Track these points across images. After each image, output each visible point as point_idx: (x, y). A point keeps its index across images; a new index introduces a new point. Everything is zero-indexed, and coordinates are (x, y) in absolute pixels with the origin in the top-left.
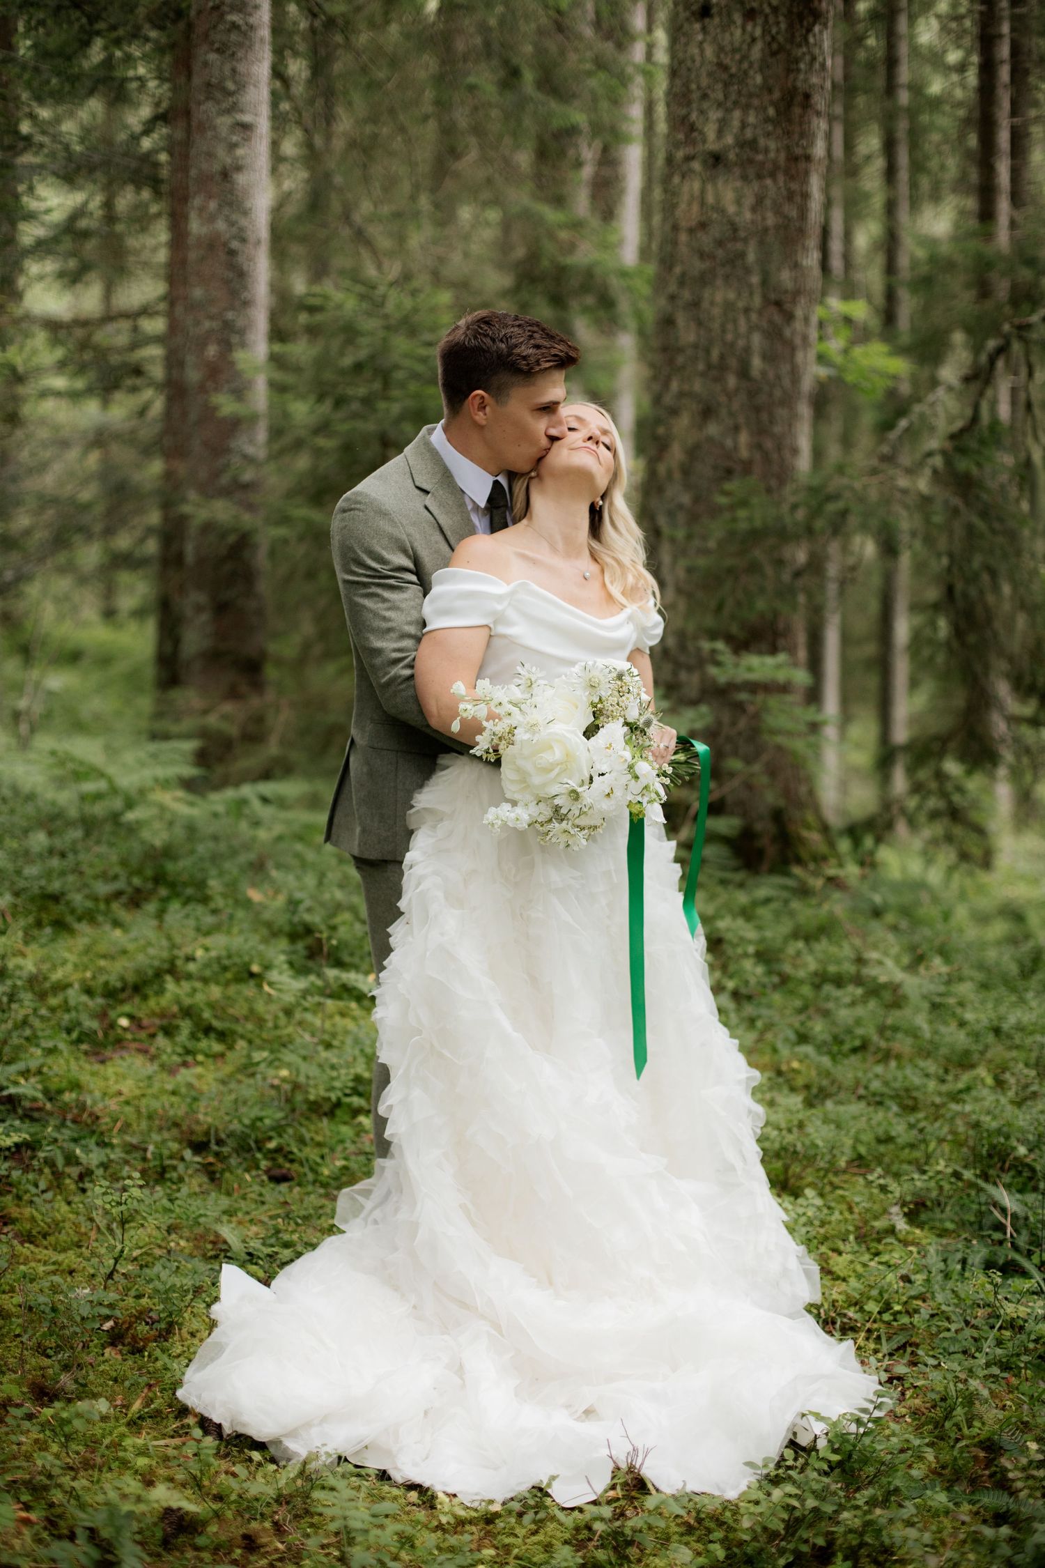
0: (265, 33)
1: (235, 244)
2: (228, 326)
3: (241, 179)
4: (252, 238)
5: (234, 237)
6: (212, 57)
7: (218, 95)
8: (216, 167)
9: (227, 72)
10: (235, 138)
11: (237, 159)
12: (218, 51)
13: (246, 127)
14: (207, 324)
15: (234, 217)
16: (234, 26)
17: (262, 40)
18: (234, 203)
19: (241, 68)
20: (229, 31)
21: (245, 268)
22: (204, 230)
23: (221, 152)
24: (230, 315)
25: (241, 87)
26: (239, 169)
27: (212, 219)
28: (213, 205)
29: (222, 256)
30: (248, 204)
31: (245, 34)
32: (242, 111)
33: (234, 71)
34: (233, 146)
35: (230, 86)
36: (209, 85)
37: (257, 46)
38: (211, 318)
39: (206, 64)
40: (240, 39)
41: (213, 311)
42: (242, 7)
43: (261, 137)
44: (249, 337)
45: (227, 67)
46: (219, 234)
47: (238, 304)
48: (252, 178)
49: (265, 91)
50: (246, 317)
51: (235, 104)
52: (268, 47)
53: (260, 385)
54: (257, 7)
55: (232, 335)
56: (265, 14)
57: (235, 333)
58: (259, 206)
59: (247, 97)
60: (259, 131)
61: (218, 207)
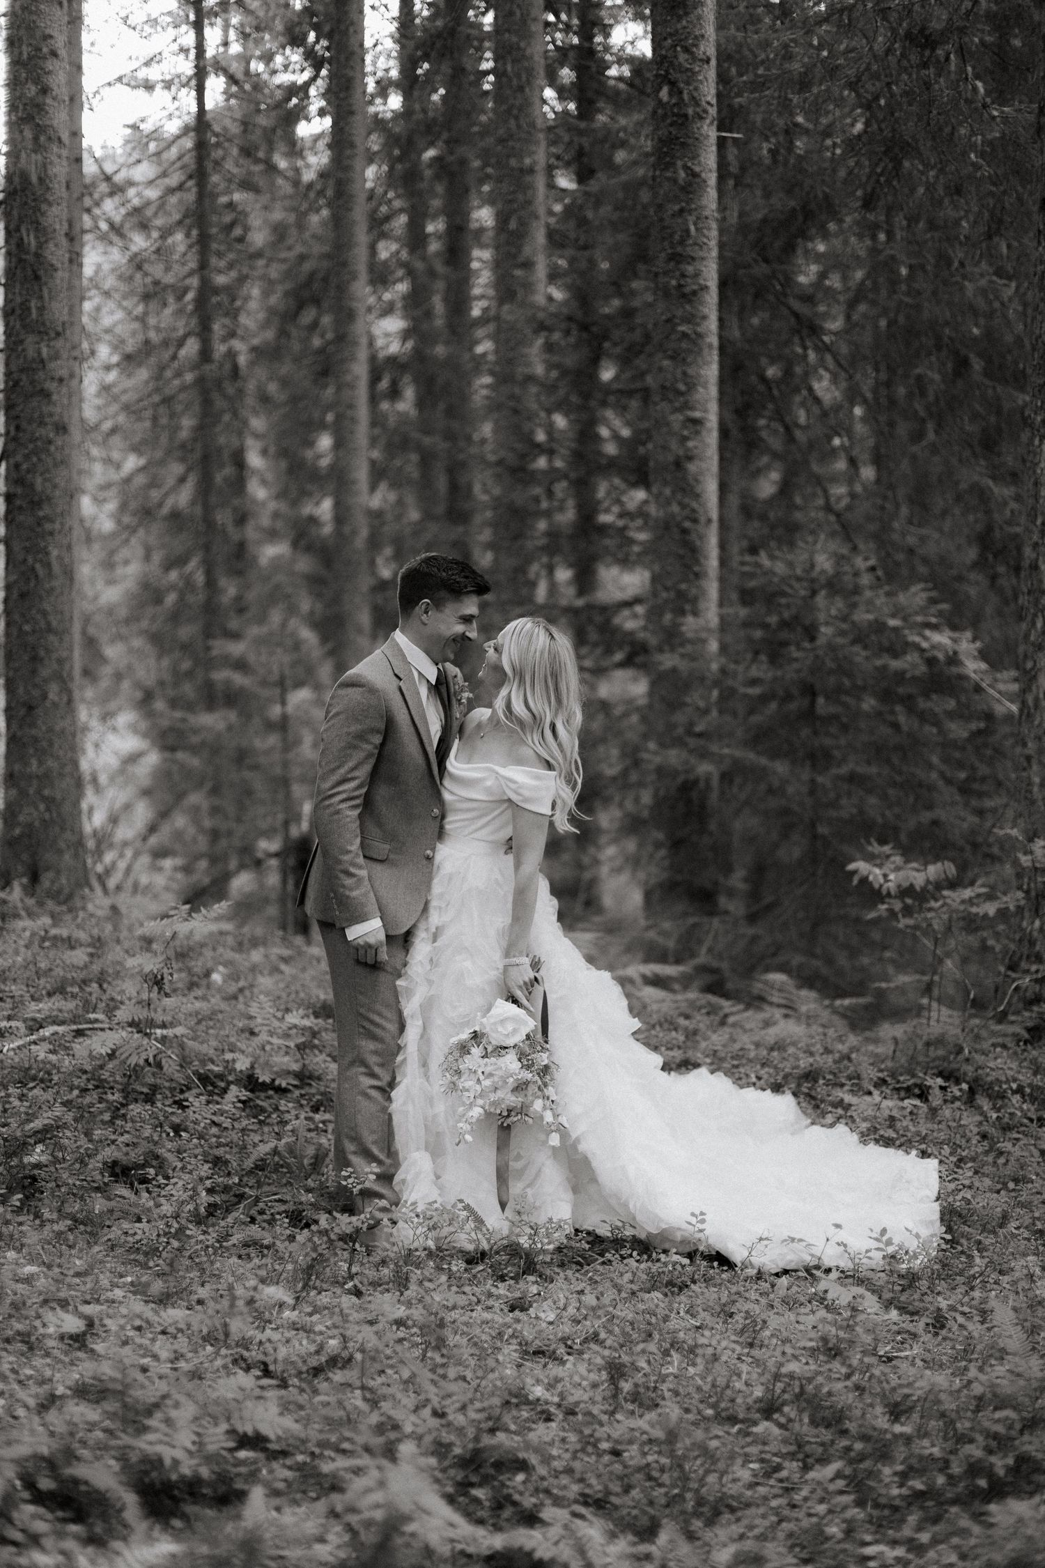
0: (714, 340)
1: (687, 524)
2: (681, 595)
3: (692, 467)
4: (703, 519)
5: (687, 518)
6: (666, 363)
7: (671, 396)
8: (671, 458)
9: (679, 376)
10: (686, 433)
11: (688, 449)
12: (672, 358)
13: (697, 422)
14: (664, 595)
15: (686, 500)
16: (685, 335)
17: (710, 346)
18: (687, 489)
19: (690, 371)
20: (680, 340)
21: (698, 543)
22: (661, 514)
23: (674, 445)
24: (683, 586)
25: (691, 387)
26: (690, 458)
27: (668, 503)
28: (668, 491)
29: (677, 537)
30: (698, 490)
31: (694, 343)
32: (692, 409)
33: (685, 373)
34: (685, 439)
35: (682, 387)
36: (663, 387)
37: (706, 351)
38: (667, 589)
39: (660, 369)
40: (691, 346)
41: (669, 583)
42: (691, 319)
43: (710, 431)
44: (702, 605)
45: (679, 371)
46: (673, 516)
47: (691, 576)
48: (704, 465)
49: (713, 391)
50: (699, 587)
51: (686, 403)
52: (715, 352)
53: (713, 646)
54: (705, 318)
55: (685, 603)
56: (712, 324)
57: (688, 601)
58: (711, 488)
59: (697, 397)
60: (708, 425)
61: (673, 492)
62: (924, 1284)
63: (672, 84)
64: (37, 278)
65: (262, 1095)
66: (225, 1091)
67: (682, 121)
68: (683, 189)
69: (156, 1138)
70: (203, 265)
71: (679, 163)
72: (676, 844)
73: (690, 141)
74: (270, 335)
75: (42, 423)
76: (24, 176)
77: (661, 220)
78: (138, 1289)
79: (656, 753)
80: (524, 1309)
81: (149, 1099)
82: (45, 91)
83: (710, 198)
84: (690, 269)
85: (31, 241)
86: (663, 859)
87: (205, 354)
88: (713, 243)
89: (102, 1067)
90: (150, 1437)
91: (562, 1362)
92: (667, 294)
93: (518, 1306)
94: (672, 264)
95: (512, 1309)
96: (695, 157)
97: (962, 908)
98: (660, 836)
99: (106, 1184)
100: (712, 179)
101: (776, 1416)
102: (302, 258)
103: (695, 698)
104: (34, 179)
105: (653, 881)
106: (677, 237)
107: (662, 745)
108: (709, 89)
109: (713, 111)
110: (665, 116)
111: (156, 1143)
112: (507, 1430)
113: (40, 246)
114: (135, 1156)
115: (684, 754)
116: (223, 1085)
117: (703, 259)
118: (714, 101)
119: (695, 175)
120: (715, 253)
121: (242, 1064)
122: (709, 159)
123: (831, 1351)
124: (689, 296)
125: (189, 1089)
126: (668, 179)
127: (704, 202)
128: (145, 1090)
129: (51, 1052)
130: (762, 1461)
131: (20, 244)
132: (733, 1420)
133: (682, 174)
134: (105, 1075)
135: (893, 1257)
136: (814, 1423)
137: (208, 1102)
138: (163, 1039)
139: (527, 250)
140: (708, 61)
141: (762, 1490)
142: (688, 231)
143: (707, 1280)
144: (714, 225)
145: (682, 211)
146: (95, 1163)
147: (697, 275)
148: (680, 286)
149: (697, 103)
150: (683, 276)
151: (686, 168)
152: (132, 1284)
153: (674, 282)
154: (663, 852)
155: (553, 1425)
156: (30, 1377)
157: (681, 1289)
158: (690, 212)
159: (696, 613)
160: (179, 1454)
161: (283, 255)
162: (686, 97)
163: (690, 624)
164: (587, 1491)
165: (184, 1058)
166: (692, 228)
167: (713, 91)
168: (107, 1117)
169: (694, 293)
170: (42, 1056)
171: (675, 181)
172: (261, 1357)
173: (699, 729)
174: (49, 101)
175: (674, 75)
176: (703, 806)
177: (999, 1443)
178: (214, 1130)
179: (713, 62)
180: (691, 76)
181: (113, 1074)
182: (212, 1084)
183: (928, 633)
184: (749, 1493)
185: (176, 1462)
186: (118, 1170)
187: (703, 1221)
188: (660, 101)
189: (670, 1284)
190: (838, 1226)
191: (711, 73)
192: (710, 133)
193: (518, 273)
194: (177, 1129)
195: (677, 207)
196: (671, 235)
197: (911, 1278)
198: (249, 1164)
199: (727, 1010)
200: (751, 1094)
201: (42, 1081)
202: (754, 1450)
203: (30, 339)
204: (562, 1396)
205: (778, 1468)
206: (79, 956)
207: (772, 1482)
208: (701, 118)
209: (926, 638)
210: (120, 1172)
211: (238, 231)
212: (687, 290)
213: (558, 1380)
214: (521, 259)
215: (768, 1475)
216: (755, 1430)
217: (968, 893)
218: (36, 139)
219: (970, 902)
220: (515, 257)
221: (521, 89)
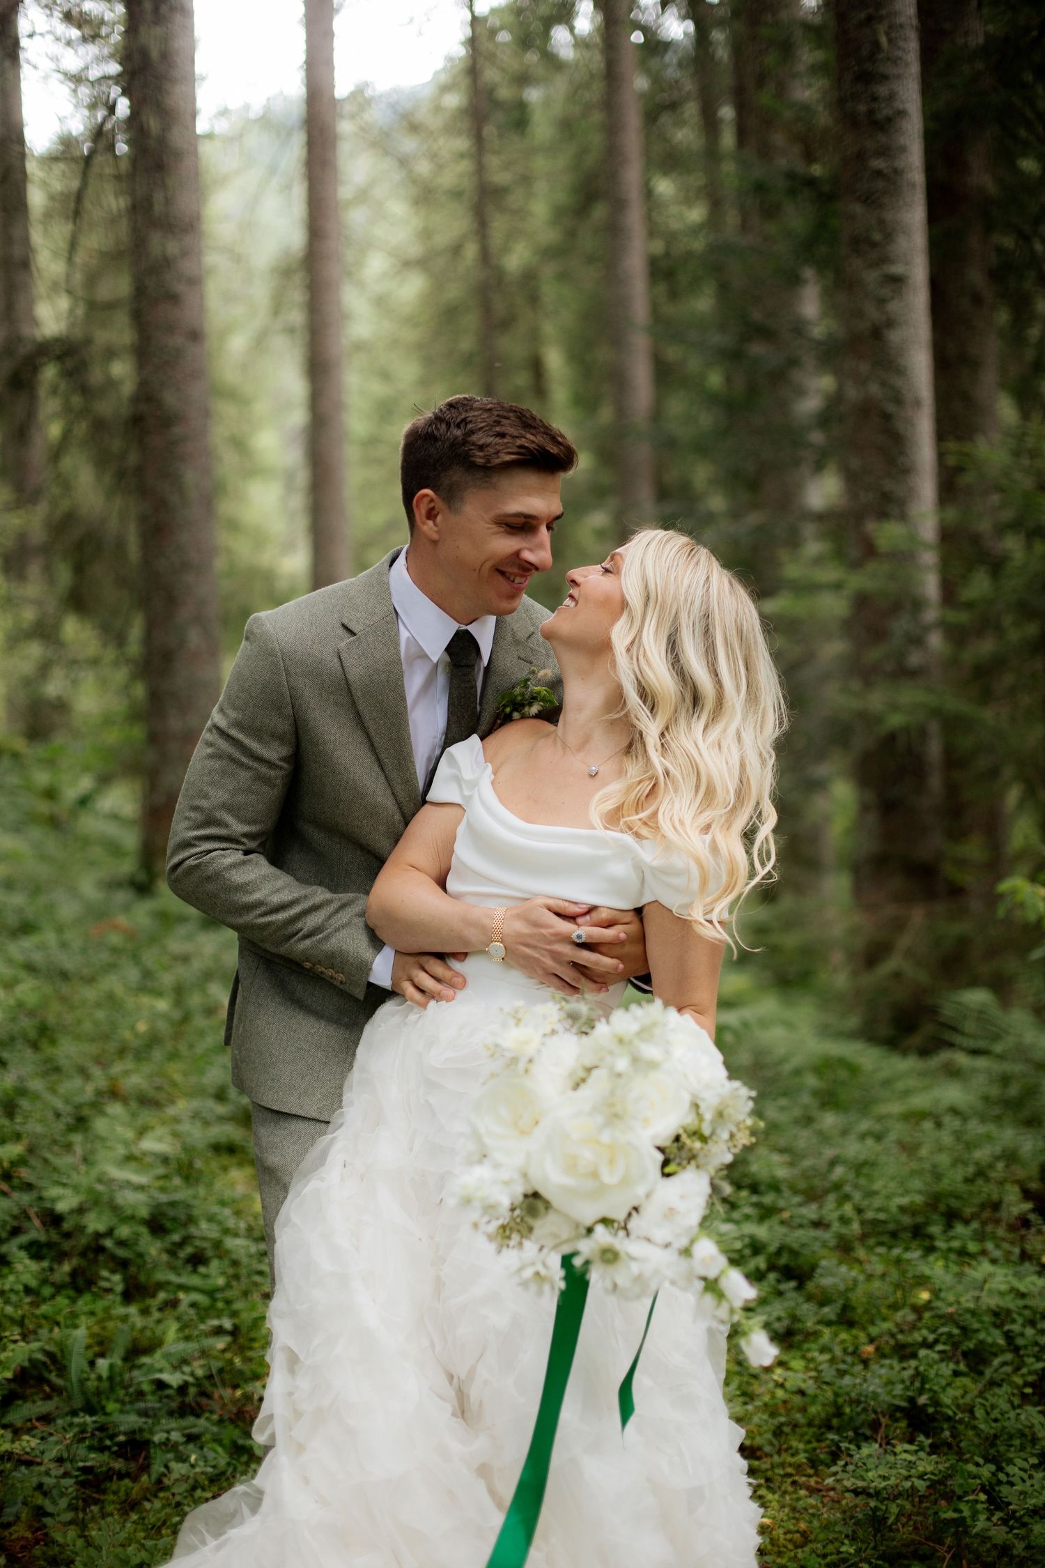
0: (919, 177)
1: (890, 408)
2: (886, 497)
3: (894, 336)
4: (911, 401)
5: (889, 400)
6: (856, 207)
7: (866, 248)
9: (873, 222)
10: (885, 293)
11: (889, 314)
13: (897, 280)
14: (865, 498)
15: (889, 378)
16: (879, 173)
17: (913, 185)
18: (888, 363)
19: (888, 216)
20: (873, 179)
21: (903, 433)
22: (859, 398)
23: (870, 309)
24: (887, 486)
25: (890, 236)
26: (891, 325)
27: (867, 381)
28: (865, 368)
29: (877, 422)
30: (905, 364)
31: (891, 181)
32: (892, 263)
33: (881, 222)
34: (882, 302)
35: (877, 237)
36: (854, 237)
37: (907, 191)
38: (865, 490)
40: (886, 186)
41: (871, 482)
42: (886, 152)
43: (917, 289)
44: (912, 508)
45: (873, 217)
46: (871, 397)
47: (895, 472)
48: (910, 333)
49: (920, 238)
50: (907, 485)
51: (883, 256)
52: (921, 192)
54: (904, 150)
55: (890, 505)
56: (915, 157)
57: (892, 503)
58: (921, 365)
59: (897, 247)
60: (914, 282)
61: (871, 368)
64: (159, 167)
72: (888, 807)
76: (143, 54)
83: (905, 2)
84: (882, 90)
85: (153, 124)
88: (913, 57)
94: (860, 85)
103: (901, 625)
104: (154, 55)
106: (865, 52)
117: (899, 77)
120: (915, 69)
124: (882, 124)
127: (898, 6)
142: (877, 43)
144: (912, 35)
145: (870, 19)
147: (892, 97)
148: (871, 112)
150: (875, 99)
153: (862, 108)
158: (880, 19)
159: (901, 518)
163: (888, 534)
166: (883, 40)
169: (889, 120)
173: (909, 665)
195: (863, 15)
196: (858, 50)
212: (880, 116)
218: (155, 10)
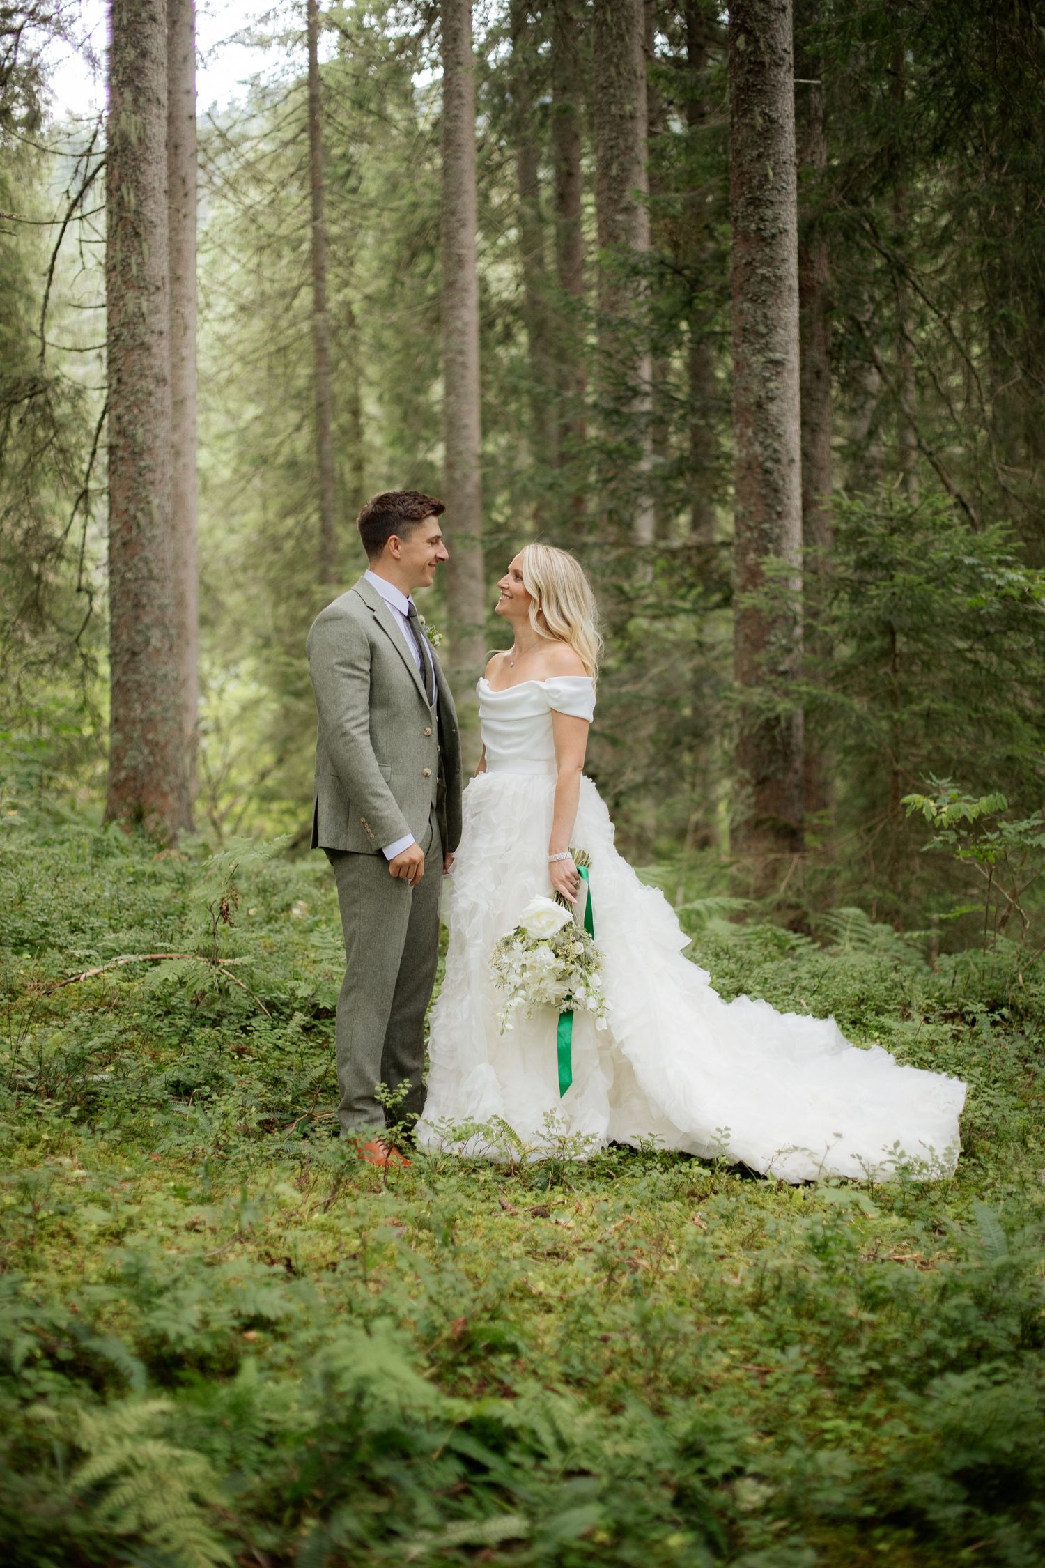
0: (794, 283)
1: (769, 464)
2: (764, 535)
3: (773, 408)
4: (785, 460)
5: (769, 458)
6: (746, 305)
7: (752, 338)
8: (752, 399)
9: (760, 318)
10: (767, 374)
11: (770, 391)
12: (751, 300)
13: (778, 364)
14: (748, 534)
15: (769, 441)
16: (764, 277)
17: (790, 289)
18: (768, 429)
19: (770, 314)
20: (760, 283)
21: (780, 483)
23: (755, 386)
24: (766, 526)
25: (772, 329)
26: (771, 399)
27: (750, 443)
28: (750, 432)
29: (760, 477)
30: (780, 430)
31: (775, 284)
32: (773, 350)
33: (765, 316)
34: (766, 380)
35: (763, 329)
36: (745, 329)
37: (786, 294)
38: (750, 528)
39: (741, 312)
40: (771, 289)
41: (752, 524)
42: (770, 262)
43: (791, 371)
44: (785, 544)
45: (759, 313)
46: (756, 457)
47: (774, 516)
48: (785, 406)
49: (794, 333)
50: (781, 527)
51: (767, 344)
52: (796, 294)
53: (797, 584)
54: (784, 260)
55: (767, 542)
56: (792, 267)
57: (770, 541)
58: (792, 430)
59: (777, 338)
60: (790, 366)
61: (755, 434)
62: (935, 1195)
63: (749, 33)
64: (137, 235)
65: (327, 1022)
66: (290, 1017)
67: (759, 68)
68: (760, 134)
69: (216, 1059)
70: (315, 217)
71: (757, 110)
72: (762, 782)
73: (768, 88)
74: (383, 283)
75: (142, 376)
76: (125, 137)
77: (740, 165)
78: (179, 1192)
79: (741, 692)
80: (545, 1216)
81: (215, 1023)
82: (144, 54)
83: (788, 144)
84: (769, 213)
85: (131, 199)
86: (749, 797)
87: (319, 304)
88: (792, 187)
89: (171, 995)
90: (158, 1314)
91: (571, 1261)
92: (746, 238)
93: (542, 1213)
94: (751, 208)
95: (535, 1214)
96: (772, 103)
97: (1016, 839)
98: (746, 773)
99: (165, 1101)
100: (790, 125)
101: (762, 1309)
102: (415, 206)
103: (777, 637)
104: (134, 140)
105: (739, 818)
106: (755, 182)
107: (748, 685)
108: (785, 39)
109: (790, 59)
110: (741, 65)
111: (216, 1064)
112: (507, 1319)
113: (140, 203)
114: (196, 1076)
115: (768, 693)
116: (288, 1011)
117: (782, 203)
118: (791, 49)
119: (773, 121)
120: (794, 197)
121: (304, 991)
122: (786, 105)
123: (819, 1248)
124: (767, 239)
125: (255, 1014)
126: (746, 125)
127: (782, 147)
128: (213, 1016)
129: (124, 980)
130: (744, 1348)
131: (121, 203)
132: (721, 1311)
133: (760, 120)
134: (174, 1001)
135: (905, 1168)
136: (797, 1314)
137: (273, 1028)
138: (233, 969)
139: (629, 196)
140: (784, 9)
141: (738, 1373)
142: (766, 176)
143: (729, 1192)
144: (793, 170)
145: (760, 156)
146: (157, 1082)
147: (776, 219)
148: (759, 229)
149: (772, 50)
150: (762, 219)
151: (763, 114)
152: (175, 1188)
153: (753, 226)
154: (749, 790)
155: (552, 1316)
156: (68, 1268)
157: (701, 1199)
158: (768, 157)
159: (778, 553)
160: (185, 1330)
161: (395, 204)
162: (762, 45)
163: (770, 564)
164: (570, 1371)
165: (252, 987)
166: (771, 173)
167: (790, 39)
168: (175, 1040)
169: (773, 236)
170: (113, 982)
171: (753, 127)
172: (286, 1253)
173: (782, 668)
174: (148, 64)
175: (750, 24)
176: (787, 745)
177: (955, 1329)
178: (277, 1053)
179: (789, 11)
180: (767, 24)
181: (182, 1001)
182: (277, 1010)
183: (1002, 570)
184: (726, 1376)
185: (181, 1337)
186: (181, 1089)
187: (728, 1136)
188: (737, 49)
189: (692, 1194)
190: (839, 1135)
191: (787, 21)
192: (787, 80)
193: (619, 217)
194: (241, 1052)
195: (755, 153)
196: (750, 180)
197: (923, 1189)
198: (305, 1084)
199: (794, 943)
200: (791, 1018)
201: (116, 1007)
202: (736, 1338)
203: (131, 295)
204: (564, 1290)
205: (756, 1354)
206: (164, 891)
207: (749, 1366)
208: (777, 65)
209: (1001, 576)
210: (182, 1090)
211: (352, 182)
212: (766, 234)
213: (563, 1276)
214: (623, 204)
215: (746, 1360)
216: (739, 1320)
217: (1024, 825)
218: (135, 101)
219: (1025, 833)
220: (616, 202)
221: (621, 37)
